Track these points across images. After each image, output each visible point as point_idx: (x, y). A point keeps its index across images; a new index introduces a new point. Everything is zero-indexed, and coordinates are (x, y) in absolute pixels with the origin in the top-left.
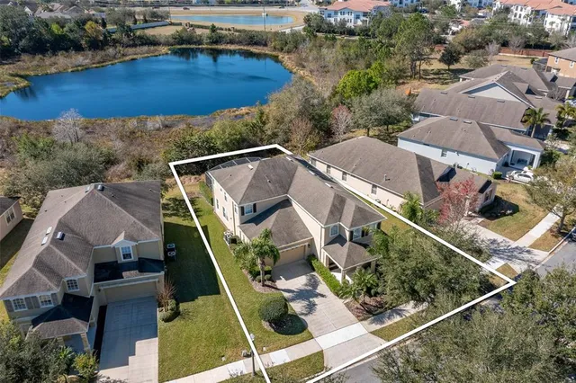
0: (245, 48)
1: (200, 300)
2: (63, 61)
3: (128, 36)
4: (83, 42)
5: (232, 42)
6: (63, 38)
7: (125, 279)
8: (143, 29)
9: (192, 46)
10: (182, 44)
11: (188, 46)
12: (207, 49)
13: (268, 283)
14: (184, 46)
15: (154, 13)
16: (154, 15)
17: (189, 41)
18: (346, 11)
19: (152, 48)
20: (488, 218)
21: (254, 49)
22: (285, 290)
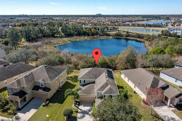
0: (136, 39)
1: (56, 104)
2: (82, 38)
3: (103, 33)
4: (90, 34)
5: (132, 37)
6: (85, 32)
7: (39, 91)
8: (109, 31)
9: (120, 37)
10: (117, 36)
11: (119, 37)
12: (125, 38)
13: (77, 105)
14: (117, 37)
15: (114, 27)
16: (114, 28)
17: (119, 36)
18: (178, 29)
19: (108, 37)
20: (178, 109)
21: (138, 39)
22: (80, 109)
